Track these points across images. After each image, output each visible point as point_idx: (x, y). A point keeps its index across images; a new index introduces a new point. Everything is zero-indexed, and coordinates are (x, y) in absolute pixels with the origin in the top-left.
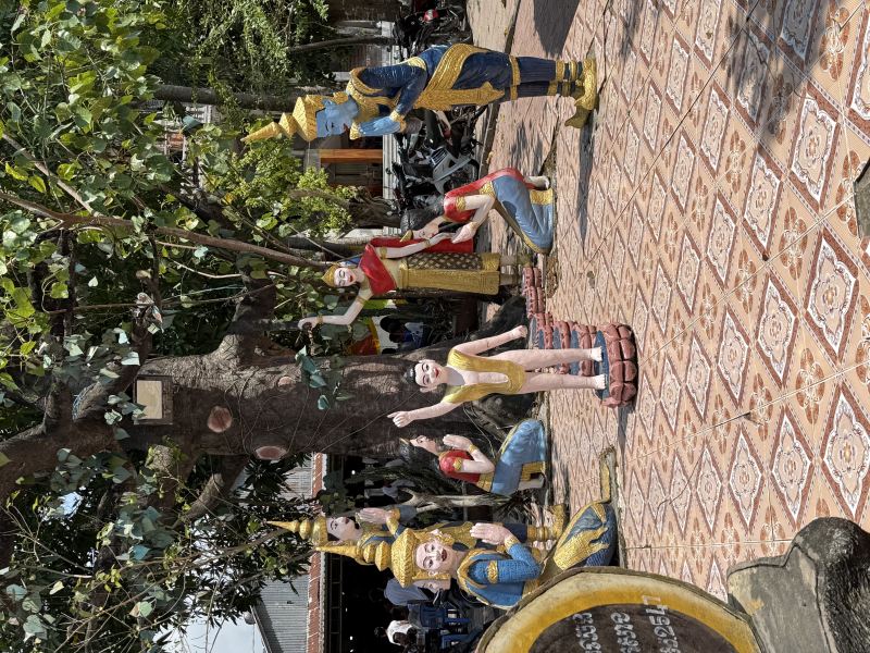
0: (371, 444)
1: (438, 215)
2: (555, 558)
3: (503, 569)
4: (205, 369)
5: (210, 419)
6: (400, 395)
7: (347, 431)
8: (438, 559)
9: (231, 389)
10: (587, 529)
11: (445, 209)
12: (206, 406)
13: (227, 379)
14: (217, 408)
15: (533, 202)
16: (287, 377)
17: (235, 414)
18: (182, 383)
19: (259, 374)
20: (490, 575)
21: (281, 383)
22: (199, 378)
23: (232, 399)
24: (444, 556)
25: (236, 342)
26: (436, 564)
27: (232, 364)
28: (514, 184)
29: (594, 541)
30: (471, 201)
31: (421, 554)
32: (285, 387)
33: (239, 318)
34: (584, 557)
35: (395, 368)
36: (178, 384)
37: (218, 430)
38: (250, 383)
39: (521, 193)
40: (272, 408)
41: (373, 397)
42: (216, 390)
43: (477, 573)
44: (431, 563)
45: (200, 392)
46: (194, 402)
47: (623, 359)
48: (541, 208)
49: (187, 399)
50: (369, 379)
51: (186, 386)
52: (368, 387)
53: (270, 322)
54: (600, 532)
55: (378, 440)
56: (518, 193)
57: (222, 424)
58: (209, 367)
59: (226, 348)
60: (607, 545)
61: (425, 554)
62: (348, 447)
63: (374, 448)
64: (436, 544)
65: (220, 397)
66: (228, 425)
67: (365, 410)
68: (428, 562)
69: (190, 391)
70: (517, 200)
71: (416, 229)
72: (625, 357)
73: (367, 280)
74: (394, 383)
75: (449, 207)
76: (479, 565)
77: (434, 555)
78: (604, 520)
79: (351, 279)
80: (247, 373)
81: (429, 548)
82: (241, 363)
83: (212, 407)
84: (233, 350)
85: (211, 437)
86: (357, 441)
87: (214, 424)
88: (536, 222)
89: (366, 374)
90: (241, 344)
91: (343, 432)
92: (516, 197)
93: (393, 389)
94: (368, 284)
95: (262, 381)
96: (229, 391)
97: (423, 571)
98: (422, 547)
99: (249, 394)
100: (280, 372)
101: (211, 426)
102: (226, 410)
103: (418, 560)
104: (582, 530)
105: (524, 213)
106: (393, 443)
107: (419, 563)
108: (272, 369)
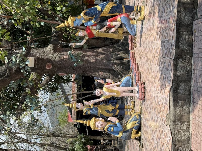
0: (88, 73)
1: (106, 26)
2: (127, 126)
3: (115, 129)
4: (44, 53)
5: (46, 66)
6: (96, 62)
7: (82, 70)
8: (101, 125)
9: (52, 59)
10: (134, 121)
11: (108, 25)
12: (45, 63)
13: (50, 56)
14: (48, 63)
15: (131, 24)
16: (66, 56)
17: (53, 65)
18: (39, 57)
19: (59, 55)
20: (112, 130)
21: (64, 58)
22: (43, 55)
23: (52, 61)
24: (102, 125)
25: (53, 46)
26: (100, 126)
27: (52, 51)
28: (126, 19)
29: (135, 123)
30: (114, 23)
31: (97, 124)
32: (66, 59)
33: (53, 40)
34: (133, 127)
35: (95, 54)
36: (38, 57)
37: (48, 69)
38: (56, 57)
39: (128, 21)
40: (62, 64)
41: (89, 62)
42: (48, 59)
43: (109, 130)
44: (99, 126)
45: (43, 59)
46: (42, 62)
47: (142, 92)
48: (133, 25)
49: (40, 61)
50: (88, 57)
51: (40, 58)
52: (87, 60)
53: (61, 42)
54: (137, 121)
55: (90, 72)
56: (127, 21)
57: (49, 67)
58: (46, 52)
59: (50, 48)
60: (138, 125)
61: (98, 124)
62: (82, 74)
63: (89, 74)
64: (100, 122)
65: (49, 61)
66: (51, 67)
67: (87, 65)
68: (98, 126)
69: (41, 59)
70: (127, 23)
71: (100, 29)
72: (143, 92)
73: (87, 35)
74: (94, 59)
75: (109, 25)
76: (109, 128)
77: (100, 125)
78: (138, 119)
79: (83, 35)
80: (56, 54)
81: (99, 123)
82: (54, 51)
83: (47, 63)
84: (52, 48)
85: (47, 70)
86: (84, 72)
87: (47, 67)
88: (131, 29)
89: (87, 56)
90: (54, 47)
91: (81, 70)
92: (127, 22)
93: (94, 61)
94: (88, 36)
95: (59, 57)
96: (51, 59)
97: (97, 127)
98: (97, 122)
99: (56, 60)
100: (64, 55)
101: (46, 68)
102: (50, 64)
103: (96, 125)
104: (133, 121)
105: (128, 27)
106: (94, 73)
107: (96, 126)
108: (62, 53)
